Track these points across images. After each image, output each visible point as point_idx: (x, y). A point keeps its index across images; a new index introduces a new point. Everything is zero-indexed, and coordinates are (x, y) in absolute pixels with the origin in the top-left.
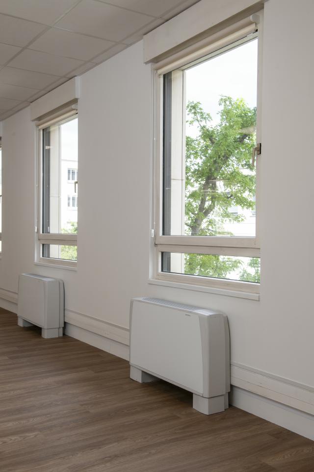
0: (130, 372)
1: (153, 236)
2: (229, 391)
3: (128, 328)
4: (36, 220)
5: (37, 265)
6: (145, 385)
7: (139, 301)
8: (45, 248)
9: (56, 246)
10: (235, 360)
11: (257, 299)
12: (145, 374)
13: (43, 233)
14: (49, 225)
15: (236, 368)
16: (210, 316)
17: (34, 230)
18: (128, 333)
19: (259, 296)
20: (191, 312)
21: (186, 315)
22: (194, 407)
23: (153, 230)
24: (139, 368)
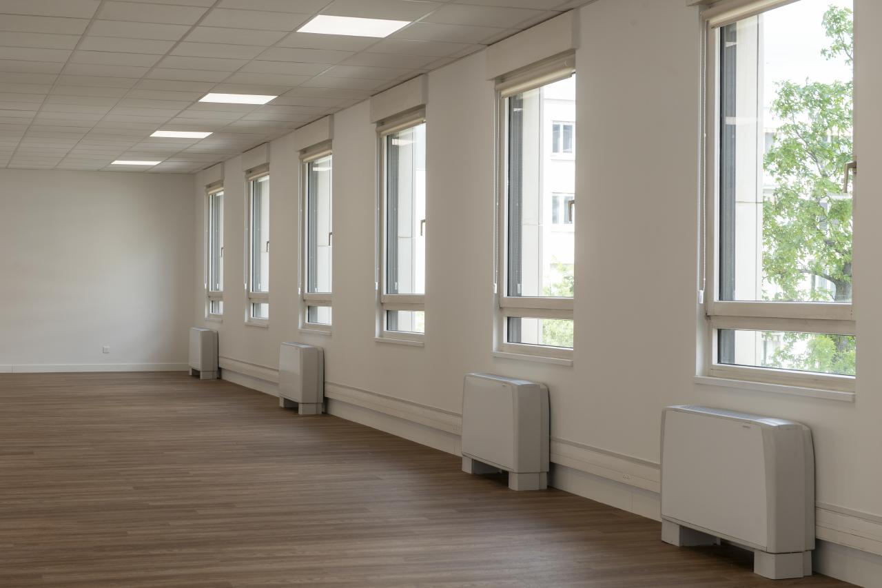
0: (660, 530)
1: (702, 302)
2: (814, 548)
3: (659, 463)
4: (495, 271)
5: (496, 358)
6: (684, 549)
7: (676, 410)
8: (513, 323)
9: (534, 321)
10: (824, 500)
11: (850, 400)
12: (685, 531)
13: (508, 295)
14: (519, 281)
15: (823, 511)
16: (779, 426)
17: (493, 290)
18: (658, 471)
19: (854, 395)
20: (749, 422)
21: (744, 426)
22: (756, 571)
23: (702, 292)
24: (674, 521)
